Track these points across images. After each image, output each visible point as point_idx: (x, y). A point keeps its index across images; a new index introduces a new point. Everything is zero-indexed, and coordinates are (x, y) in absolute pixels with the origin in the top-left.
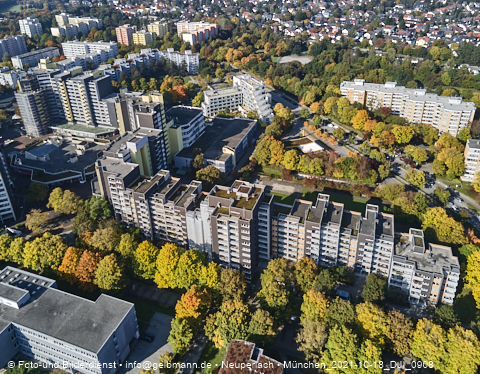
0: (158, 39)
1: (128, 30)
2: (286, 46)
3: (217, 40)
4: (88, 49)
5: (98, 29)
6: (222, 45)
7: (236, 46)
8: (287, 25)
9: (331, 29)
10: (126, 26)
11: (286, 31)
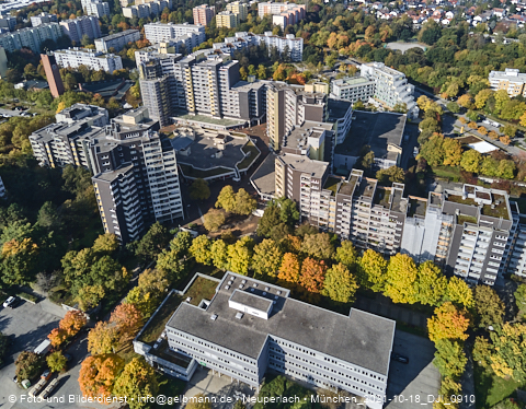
0: (241, 22)
1: (206, 11)
2: (390, 31)
3: (311, 24)
4: (173, 30)
5: (171, 11)
6: (317, 29)
7: (336, 30)
8: (376, 7)
9: (431, 12)
10: (204, 6)
11: (379, 13)
